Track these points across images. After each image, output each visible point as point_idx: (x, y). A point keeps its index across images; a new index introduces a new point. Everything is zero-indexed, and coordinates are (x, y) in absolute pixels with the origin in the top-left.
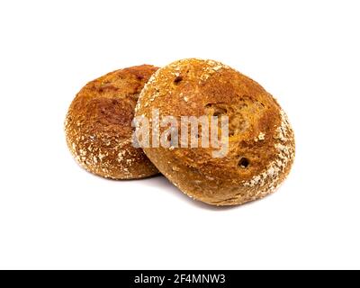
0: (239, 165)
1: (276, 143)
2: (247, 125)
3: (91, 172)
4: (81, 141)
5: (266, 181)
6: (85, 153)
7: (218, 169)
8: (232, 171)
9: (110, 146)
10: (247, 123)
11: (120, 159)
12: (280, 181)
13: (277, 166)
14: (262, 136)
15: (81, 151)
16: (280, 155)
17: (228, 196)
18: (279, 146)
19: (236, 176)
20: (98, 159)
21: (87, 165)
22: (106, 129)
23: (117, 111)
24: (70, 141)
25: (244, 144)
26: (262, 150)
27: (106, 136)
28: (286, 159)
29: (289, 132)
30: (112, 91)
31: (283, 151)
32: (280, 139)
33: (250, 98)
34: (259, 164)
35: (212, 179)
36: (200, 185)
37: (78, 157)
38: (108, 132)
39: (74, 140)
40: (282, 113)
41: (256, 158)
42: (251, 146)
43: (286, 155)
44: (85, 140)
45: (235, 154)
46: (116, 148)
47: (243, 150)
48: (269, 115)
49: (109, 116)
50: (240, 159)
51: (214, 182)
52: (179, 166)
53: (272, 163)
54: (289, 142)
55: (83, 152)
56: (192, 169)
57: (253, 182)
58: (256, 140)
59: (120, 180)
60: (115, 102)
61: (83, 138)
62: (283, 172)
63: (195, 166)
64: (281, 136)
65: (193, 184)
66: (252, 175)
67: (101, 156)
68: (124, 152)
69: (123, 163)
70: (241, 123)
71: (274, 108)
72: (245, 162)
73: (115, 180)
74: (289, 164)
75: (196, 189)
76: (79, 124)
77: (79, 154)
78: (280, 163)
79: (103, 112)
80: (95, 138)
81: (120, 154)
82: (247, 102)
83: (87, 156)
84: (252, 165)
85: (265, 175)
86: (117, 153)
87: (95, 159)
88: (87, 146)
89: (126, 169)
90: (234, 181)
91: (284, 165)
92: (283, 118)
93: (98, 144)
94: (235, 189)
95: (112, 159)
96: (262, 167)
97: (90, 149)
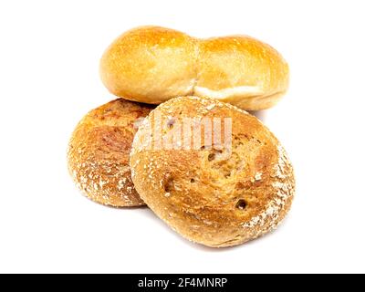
0: (237, 207)
1: (274, 181)
2: (244, 164)
3: (92, 199)
4: (81, 168)
5: (266, 221)
6: (85, 180)
7: (215, 213)
8: (230, 214)
9: (110, 174)
10: (243, 162)
11: (121, 186)
12: (281, 219)
13: (276, 205)
14: (258, 176)
15: (82, 178)
16: (279, 193)
17: (228, 238)
18: (277, 185)
19: (234, 218)
20: (99, 186)
21: (88, 193)
22: (107, 156)
23: (118, 138)
24: (71, 168)
25: (240, 185)
26: (259, 190)
27: (106, 164)
28: (285, 197)
29: (288, 168)
30: (114, 119)
31: (281, 189)
32: (277, 177)
33: (246, 136)
34: (258, 204)
35: (210, 223)
36: (199, 229)
37: (79, 184)
38: (109, 159)
39: (75, 168)
40: (279, 148)
41: (254, 199)
42: (248, 188)
43: (286, 193)
44: (86, 167)
45: (231, 196)
46: (117, 175)
47: (240, 192)
48: (265, 152)
49: (111, 144)
50: (237, 200)
51: (212, 226)
52: (175, 212)
53: (270, 203)
54: (287, 178)
55: (84, 180)
56: (189, 214)
57: (252, 223)
58: (253, 181)
59: (120, 207)
60: (116, 130)
61: (84, 165)
62: (283, 210)
63: (192, 211)
64: (279, 173)
65: (191, 229)
66: (250, 216)
67: (102, 184)
68: (124, 180)
69: (124, 190)
70: (237, 163)
71: (271, 144)
72: (243, 204)
73: (115, 207)
74: (289, 200)
75: (195, 233)
76: (80, 152)
77: (79, 181)
78: (279, 202)
79: (104, 140)
80: (96, 165)
81: (120, 182)
82: (242, 141)
83: (87, 184)
84: (250, 206)
85: (264, 215)
86: (117, 180)
87: (96, 186)
88: (88, 173)
89: (126, 197)
90: (232, 224)
91: (283, 203)
92: (281, 154)
93: (99, 172)
94: (234, 231)
95: (112, 187)
96: (260, 207)
97: (90, 176)
